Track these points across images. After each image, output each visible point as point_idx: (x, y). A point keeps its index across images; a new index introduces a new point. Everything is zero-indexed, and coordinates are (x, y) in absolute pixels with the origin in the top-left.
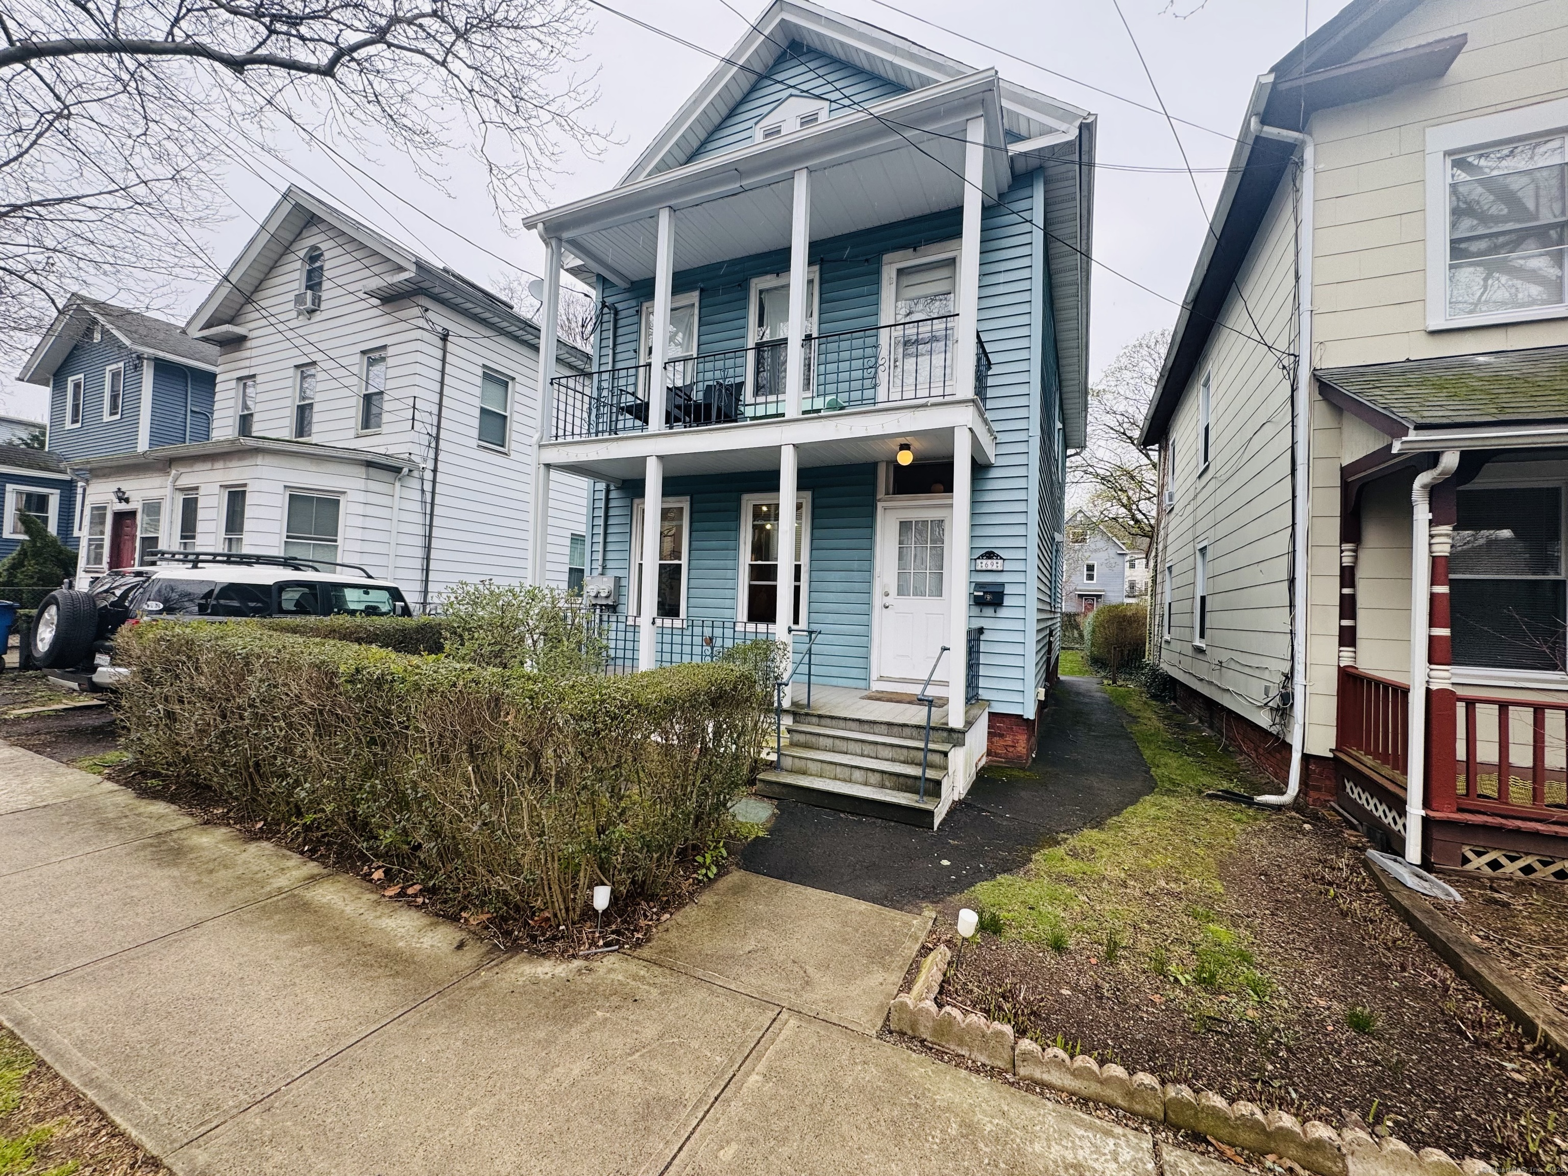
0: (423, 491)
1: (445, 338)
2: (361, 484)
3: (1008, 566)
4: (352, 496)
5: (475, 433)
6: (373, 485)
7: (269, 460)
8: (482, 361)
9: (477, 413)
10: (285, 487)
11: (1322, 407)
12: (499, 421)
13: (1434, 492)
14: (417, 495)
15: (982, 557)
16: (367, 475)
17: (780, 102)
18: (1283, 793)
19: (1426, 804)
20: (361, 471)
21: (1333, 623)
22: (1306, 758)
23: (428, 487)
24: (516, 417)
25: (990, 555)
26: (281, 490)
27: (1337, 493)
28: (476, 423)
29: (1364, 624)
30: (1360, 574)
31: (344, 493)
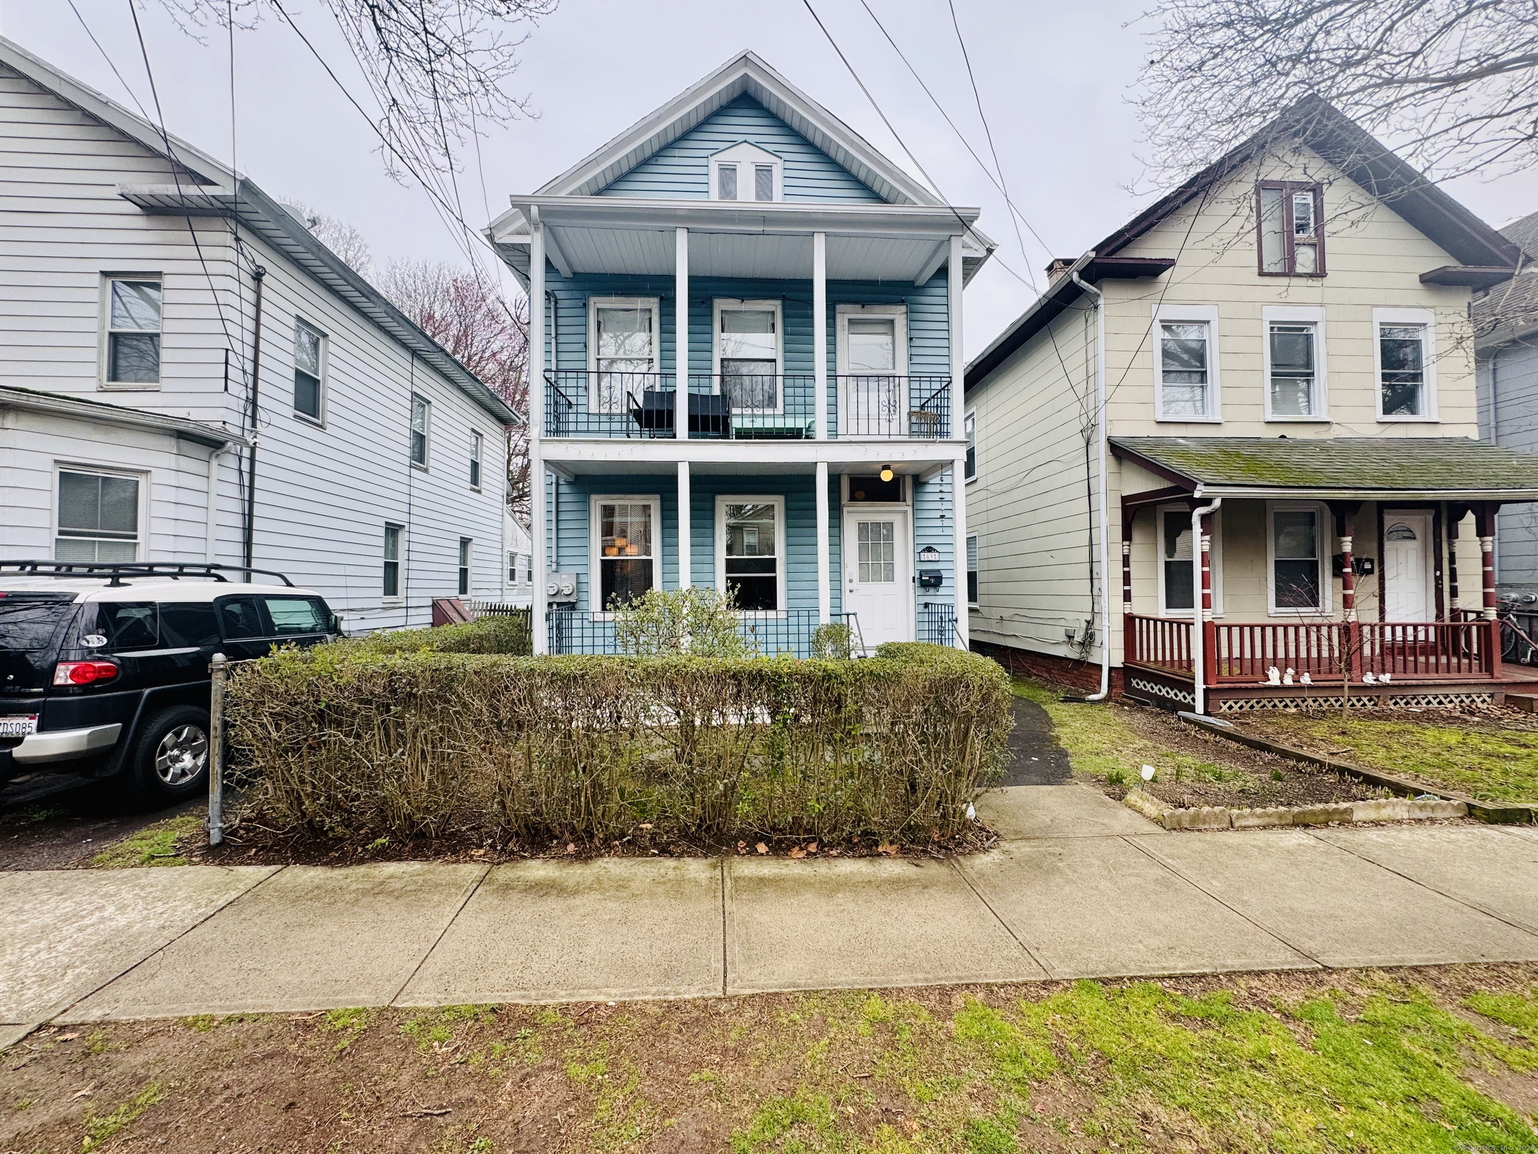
0: (241, 472)
1: (258, 277)
2: (171, 461)
3: (943, 557)
4: (157, 476)
5: (291, 400)
6: (186, 464)
7: (26, 422)
8: (295, 311)
9: (292, 375)
10: (56, 461)
11: (1112, 459)
12: (310, 386)
13: (1204, 518)
14: (234, 477)
15: (924, 551)
16: (179, 448)
17: (736, 144)
18: (1099, 692)
19: (1205, 682)
20: (170, 443)
21: (1120, 588)
22: (1111, 669)
23: (245, 466)
24: (331, 383)
25: (929, 549)
26: (49, 466)
27: (1120, 511)
28: (291, 387)
29: (1134, 587)
30: (1132, 559)
31: (148, 472)
